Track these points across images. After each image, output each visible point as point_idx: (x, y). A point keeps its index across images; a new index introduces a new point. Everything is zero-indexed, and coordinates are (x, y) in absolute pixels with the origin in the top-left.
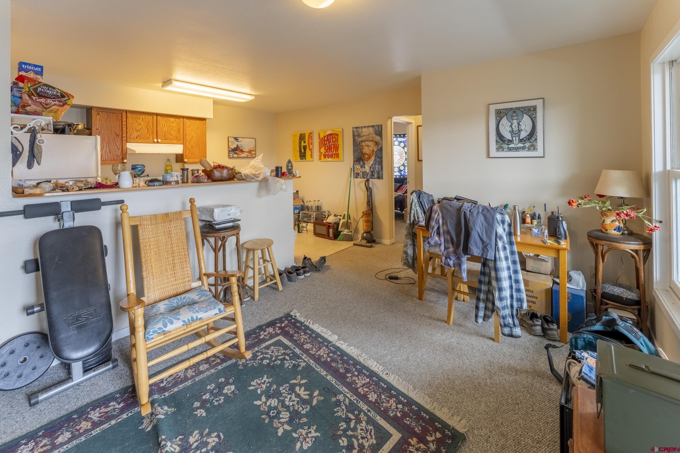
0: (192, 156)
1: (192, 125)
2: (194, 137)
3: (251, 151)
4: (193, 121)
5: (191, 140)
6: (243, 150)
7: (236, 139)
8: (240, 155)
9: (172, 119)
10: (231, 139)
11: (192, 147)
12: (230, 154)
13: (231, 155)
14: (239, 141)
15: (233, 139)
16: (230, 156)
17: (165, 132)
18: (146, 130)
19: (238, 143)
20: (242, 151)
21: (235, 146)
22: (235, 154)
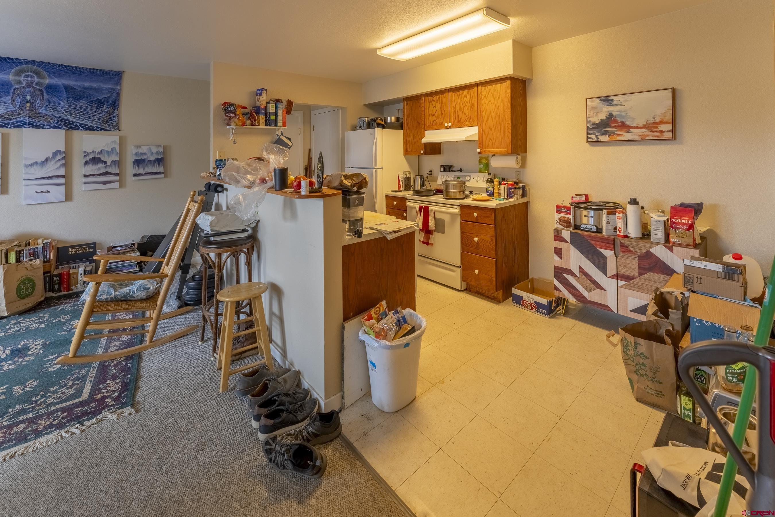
0: (490, 143)
1: (490, 93)
2: (492, 113)
3: (655, 123)
4: (491, 86)
5: (488, 117)
6: (627, 123)
7: (606, 100)
8: (619, 135)
9: (465, 92)
10: (592, 102)
11: (490, 128)
12: (590, 136)
13: (593, 136)
14: (615, 102)
15: (597, 102)
16: (589, 140)
17: (458, 112)
18: (440, 112)
19: (611, 109)
20: (624, 126)
21: (603, 116)
22: (604, 134)
